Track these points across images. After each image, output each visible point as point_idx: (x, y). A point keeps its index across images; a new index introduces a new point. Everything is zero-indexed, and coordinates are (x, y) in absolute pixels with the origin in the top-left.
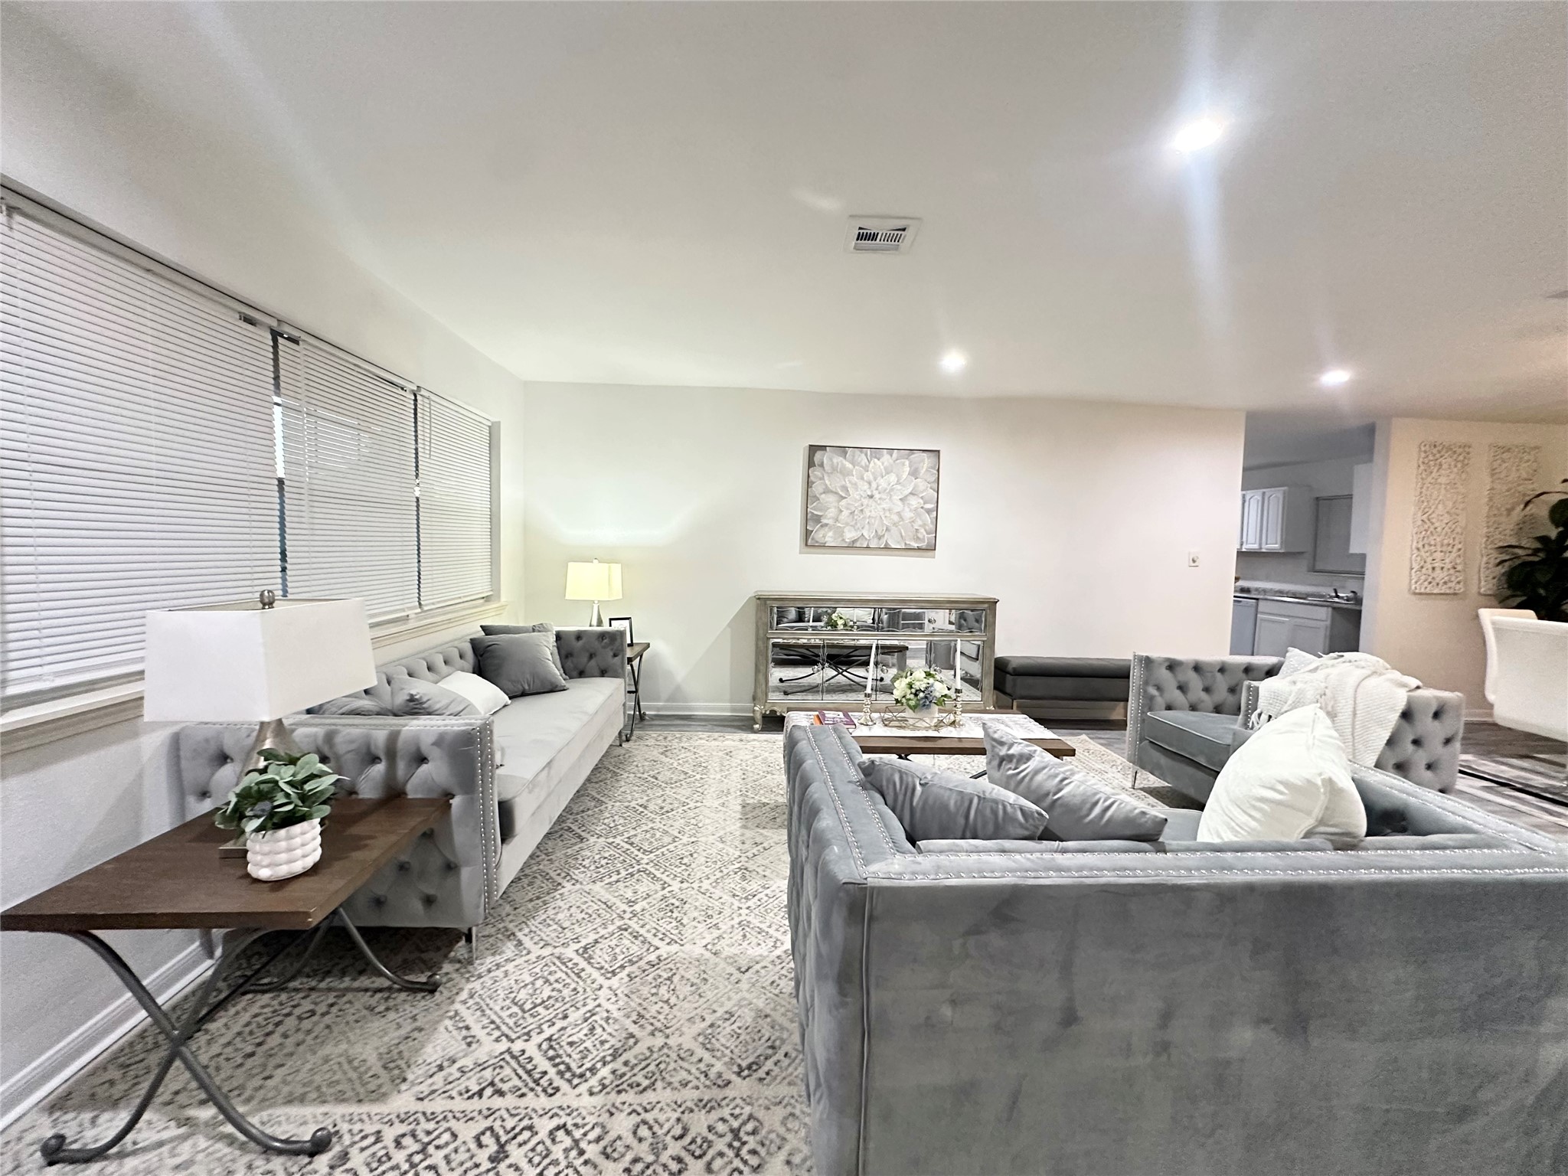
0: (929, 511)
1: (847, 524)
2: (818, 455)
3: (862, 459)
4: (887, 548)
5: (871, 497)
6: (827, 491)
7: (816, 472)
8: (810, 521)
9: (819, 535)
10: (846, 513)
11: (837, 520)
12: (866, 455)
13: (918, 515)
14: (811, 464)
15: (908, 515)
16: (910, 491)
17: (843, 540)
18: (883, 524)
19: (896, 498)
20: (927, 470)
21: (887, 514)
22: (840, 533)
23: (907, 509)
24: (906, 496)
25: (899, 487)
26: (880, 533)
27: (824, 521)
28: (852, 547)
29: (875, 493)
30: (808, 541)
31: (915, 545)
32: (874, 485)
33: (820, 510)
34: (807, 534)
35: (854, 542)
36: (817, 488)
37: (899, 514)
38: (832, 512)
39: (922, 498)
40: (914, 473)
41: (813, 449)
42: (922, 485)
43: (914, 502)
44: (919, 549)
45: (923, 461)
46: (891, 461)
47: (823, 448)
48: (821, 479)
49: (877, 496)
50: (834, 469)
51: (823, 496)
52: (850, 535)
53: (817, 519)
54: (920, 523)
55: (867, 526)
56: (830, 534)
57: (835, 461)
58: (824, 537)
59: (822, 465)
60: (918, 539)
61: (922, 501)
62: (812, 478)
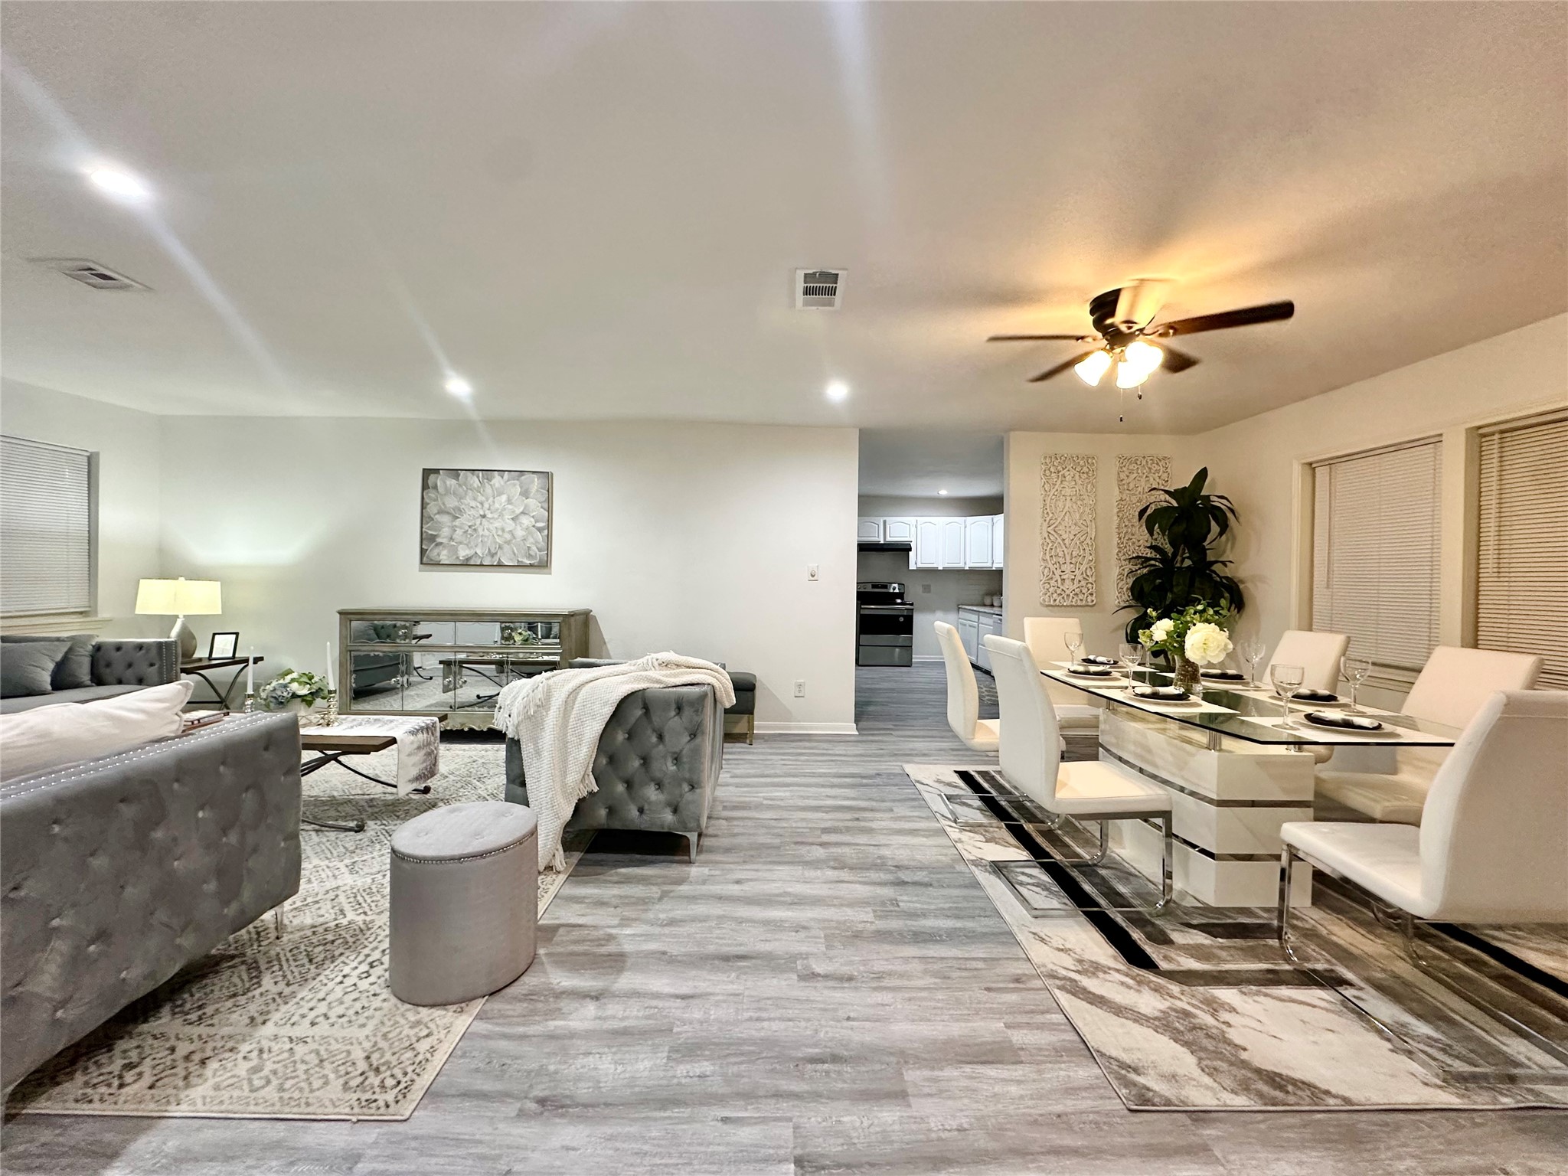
0: (540, 530)
1: (461, 543)
2: (432, 478)
3: (474, 481)
4: (500, 565)
5: (484, 516)
6: (440, 512)
7: (432, 494)
8: (427, 540)
9: (433, 553)
10: (459, 532)
11: (451, 539)
12: (478, 477)
13: (530, 533)
14: (425, 486)
15: (520, 533)
16: (521, 510)
17: (458, 558)
18: (496, 543)
19: (508, 516)
20: (537, 491)
21: (500, 533)
22: (454, 551)
23: (519, 528)
24: (517, 516)
25: (510, 507)
26: (493, 551)
27: (439, 540)
28: (466, 565)
29: (487, 512)
30: (427, 561)
31: (528, 562)
32: (486, 506)
33: (435, 531)
34: (423, 552)
35: (468, 559)
36: (432, 509)
37: (510, 532)
38: (445, 532)
39: (533, 517)
40: (525, 494)
41: (427, 473)
42: (535, 504)
43: (526, 521)
44: (531, 565)
45: (533, 481)
46: (502, 483)
47: (437, 471)
48: (435, 500)
49: (489, 515)
50: (447, 491)
51: (437, 516)
52: (463, 553)
53: (433, 538)
54: (531, 540)
55: (480, 545)
56: (445, 552)
57: (448, 483)
58: (439, 555)
59: (435, 487)
60: (530, 556)
61: (532, 520)
62: (427, 500)
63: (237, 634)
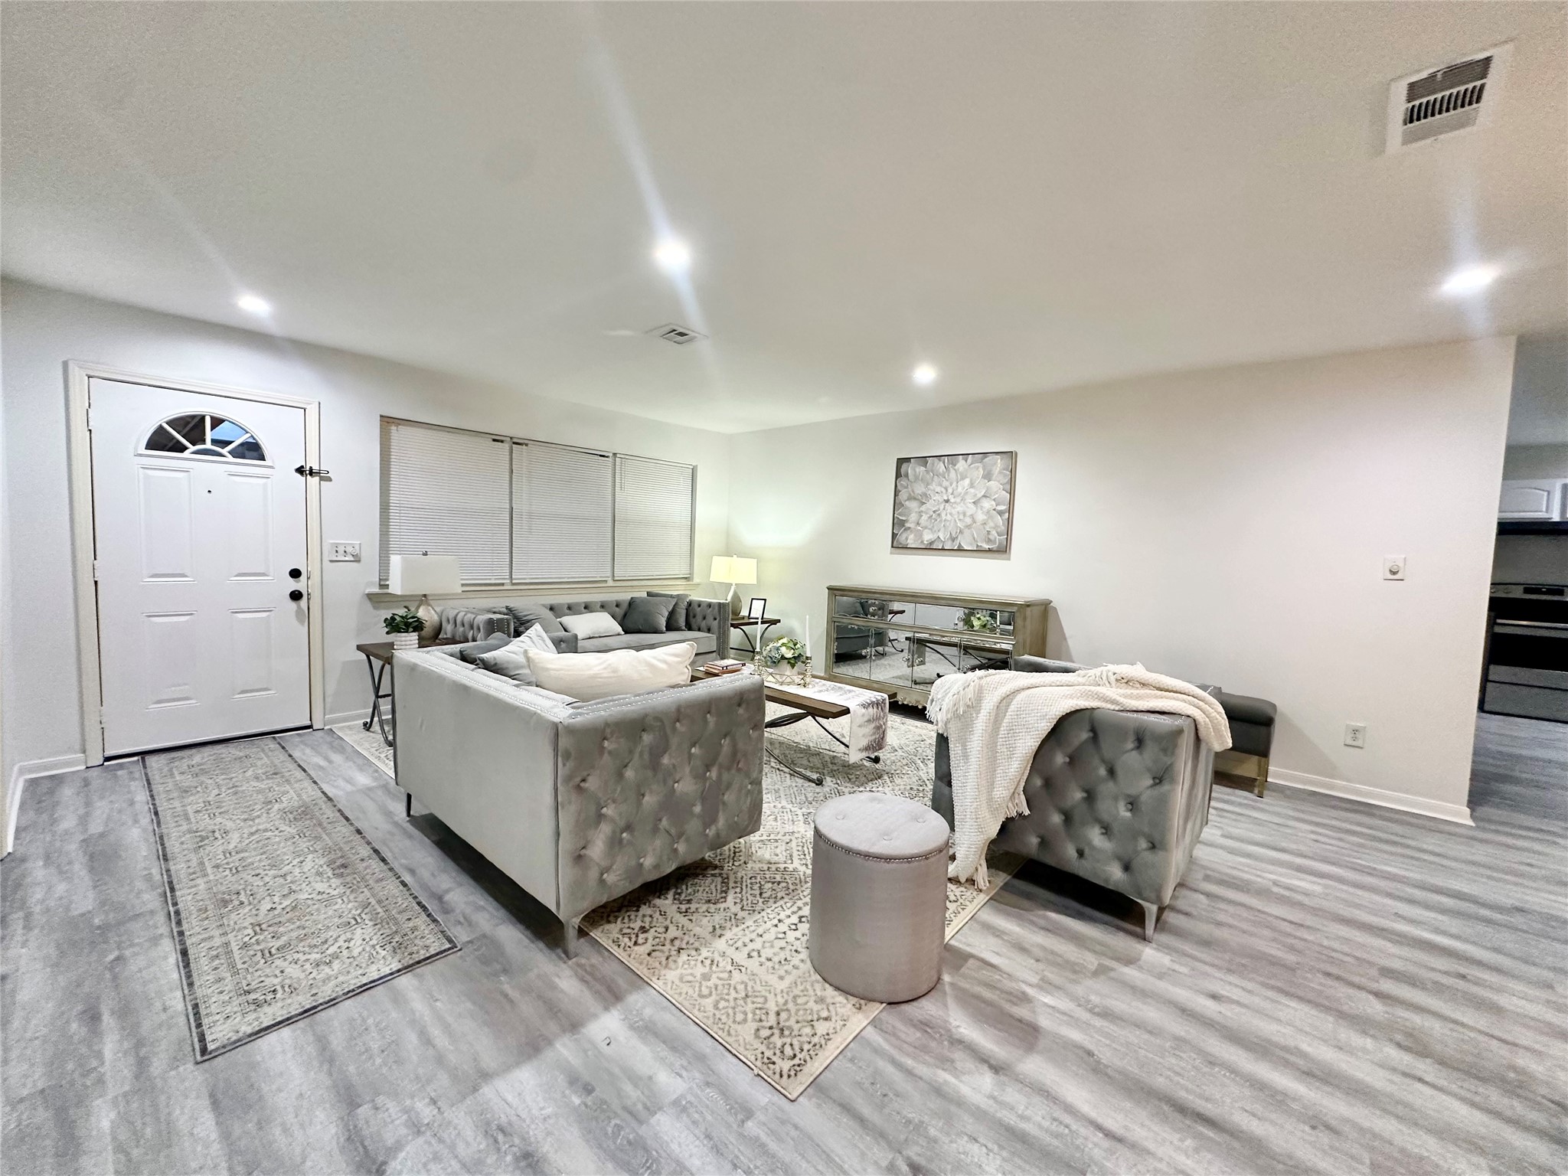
0: (1001, 513)
1: (926, 528)
2: (904, 466)
3: (940, 467)
4: (960, 550)
5: (947, 501)
6: (909, 499)
7: (903, 482)
8: (898, 524)
9: (901, 538)
10: (925, 517)
11: (918, 524)
12: (944, 463)
13: (991, 517)
14: (898, 475)
15: (981, 517)
16: (982, 493)
17: (922, 542)
18: (957, 527)
19: (969, 500)
20: (1000, 473)
21: (961, 517)
22: (920, 535)
23: (980, 512)
24: (979, 499)
25: (972, 490)
26: (954, 535)
27: (907, 525)
28: (929, 548)
29: (951, 497)
30: (897, 545)
31: (986, 547)
32: (950, 490)
33: (905, 516)
34: (894, 536)
35: (931, 543)
36: (903, 496)
37: (972, 516)
38: (913, 517)
39: (994, 500)
40: (988, 476)
41: (901, 462)
42: (997, 486)
43: (987, 504)
44: (990, 550)
45: (996, 463)
46: (966, 466)
47: (908, 460)
48: (907, 487)
49: (952, 500)
50: (917, 478)
51: (907, 503)
52: (928, 537)
53: (902, 523)
54: (992, 524)
55: (943, 529)
56: (912, 536)
57: (917, 470)
58: (907, 539)
59: (907, 475)
60: (989, 541)
61: (994, 503)
62: (899, 487)
63: (765, 600)
